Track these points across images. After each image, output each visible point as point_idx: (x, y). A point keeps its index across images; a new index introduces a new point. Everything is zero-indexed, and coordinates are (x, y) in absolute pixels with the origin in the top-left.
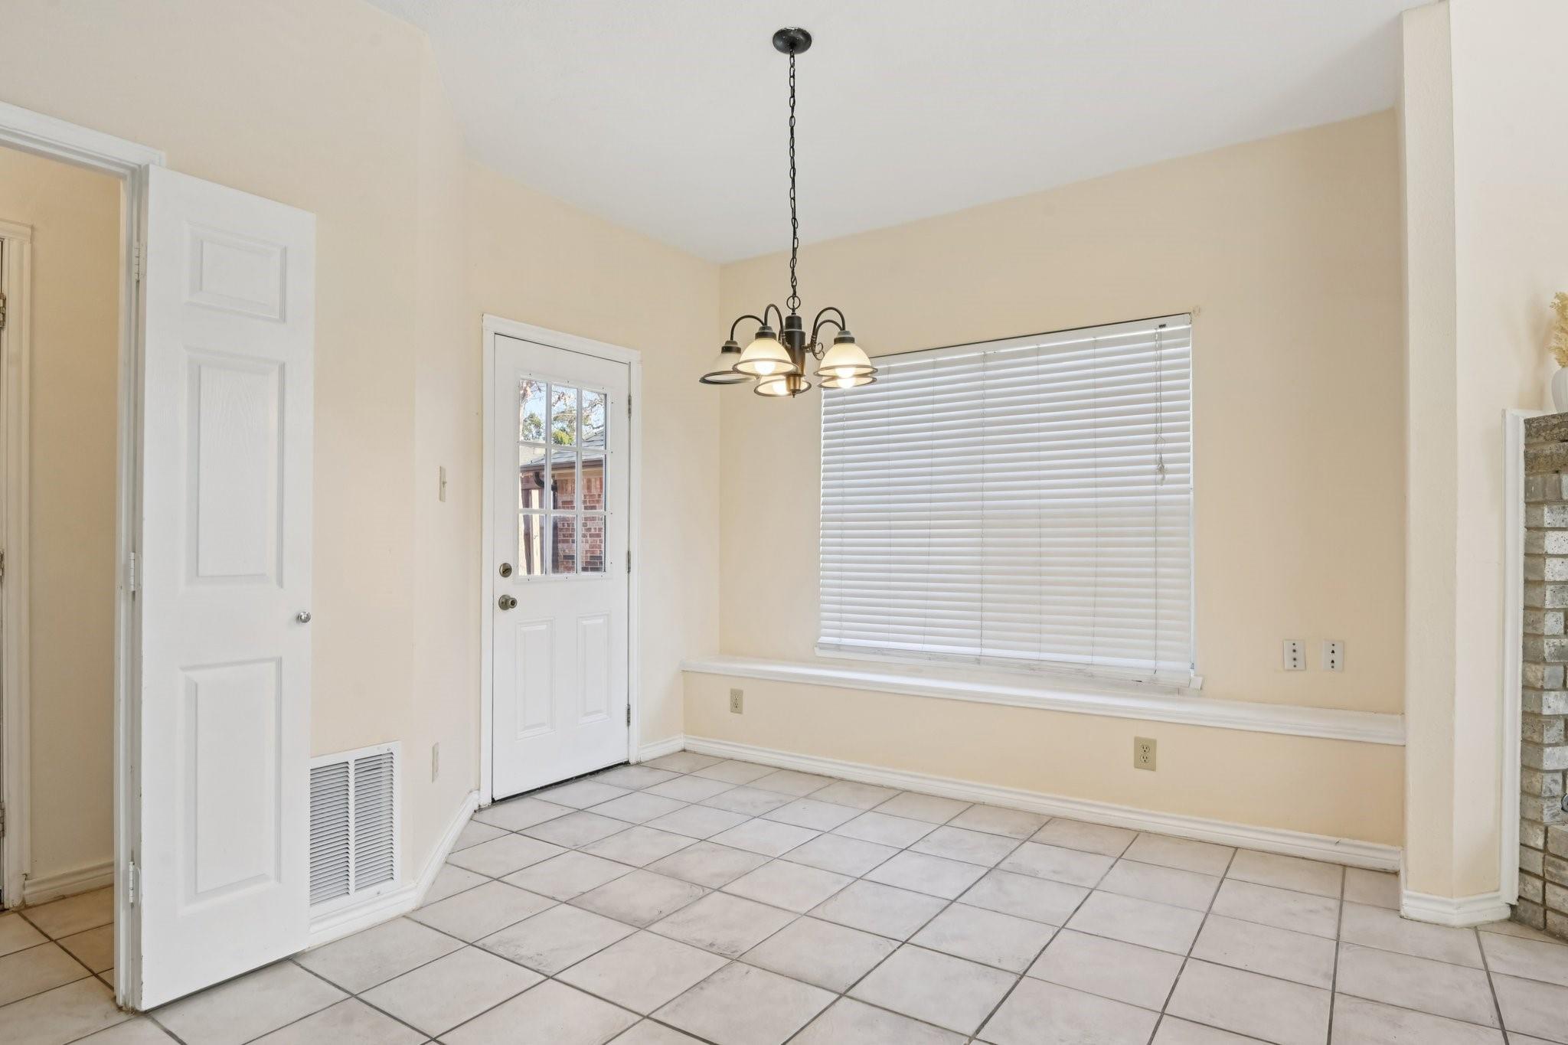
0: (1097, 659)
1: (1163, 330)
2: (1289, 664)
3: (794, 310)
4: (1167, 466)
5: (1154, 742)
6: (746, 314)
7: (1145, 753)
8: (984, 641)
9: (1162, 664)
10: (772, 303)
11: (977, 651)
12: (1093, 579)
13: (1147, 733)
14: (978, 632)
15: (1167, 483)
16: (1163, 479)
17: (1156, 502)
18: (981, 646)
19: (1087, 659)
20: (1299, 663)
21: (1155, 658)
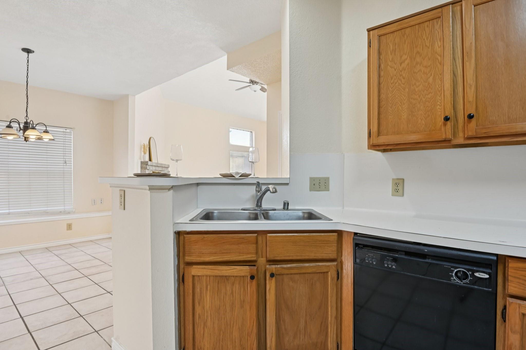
0: (49, 208)
1: (66, 131)
2: (93, 204)
3: (27, 120)
4: (67, 162)
5: (71, 224)
6: (17, 119)
7: (69, 227)
8: (10, 208)
9: (66, 207)
10: (32, 120)
11: (8, 211)
12: (47, 189)
13: (69, 222)
14: (8, 206)
15: (67, 166)
16: (66, 165)
17: (64, 170)
18: (9, 209)
19: (46, 209)
20: (95, 203)
21: (64, 206)
